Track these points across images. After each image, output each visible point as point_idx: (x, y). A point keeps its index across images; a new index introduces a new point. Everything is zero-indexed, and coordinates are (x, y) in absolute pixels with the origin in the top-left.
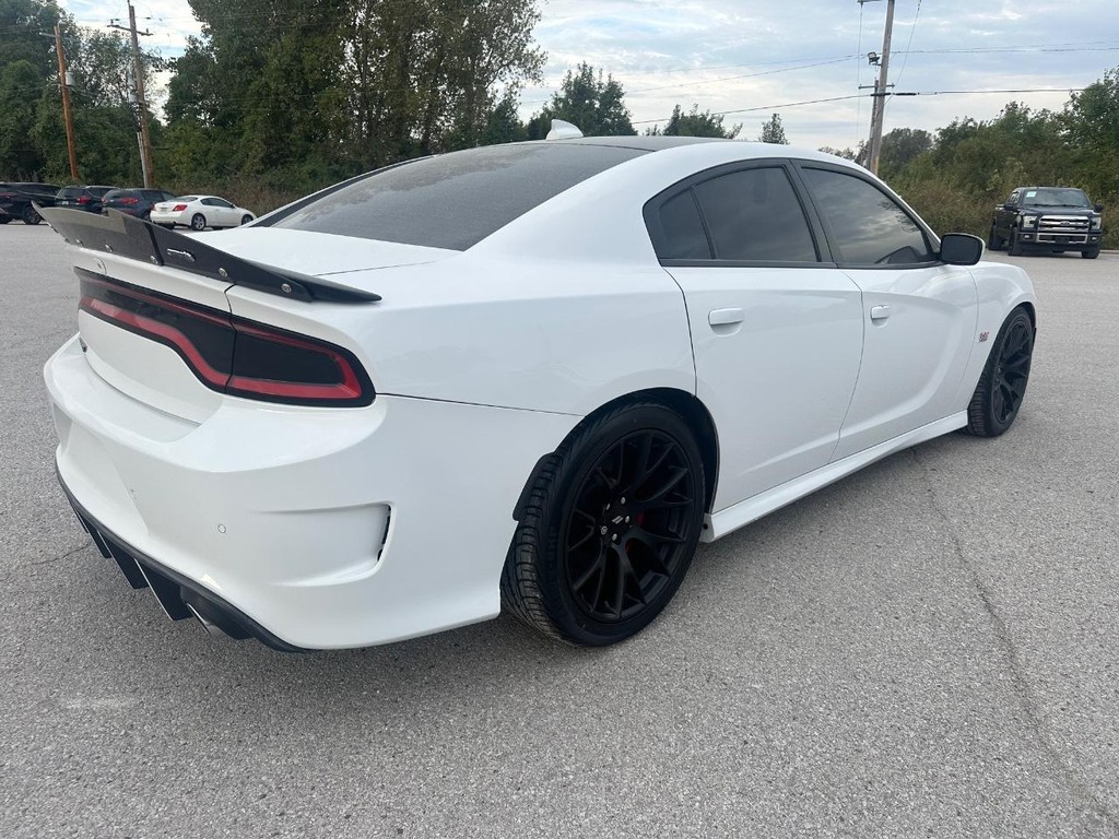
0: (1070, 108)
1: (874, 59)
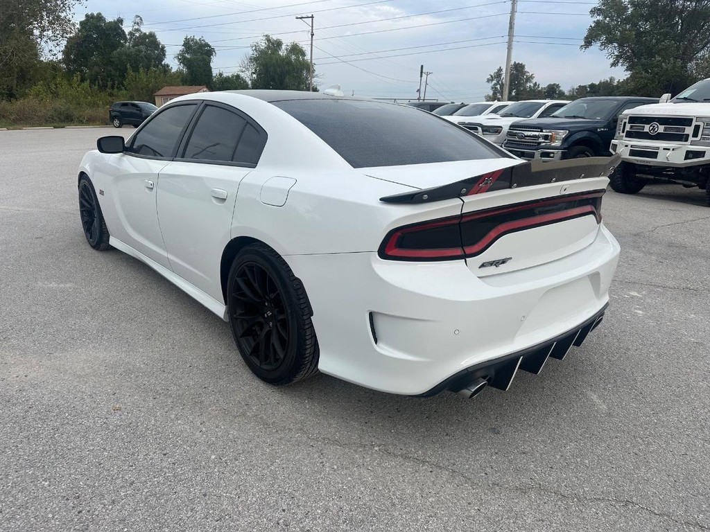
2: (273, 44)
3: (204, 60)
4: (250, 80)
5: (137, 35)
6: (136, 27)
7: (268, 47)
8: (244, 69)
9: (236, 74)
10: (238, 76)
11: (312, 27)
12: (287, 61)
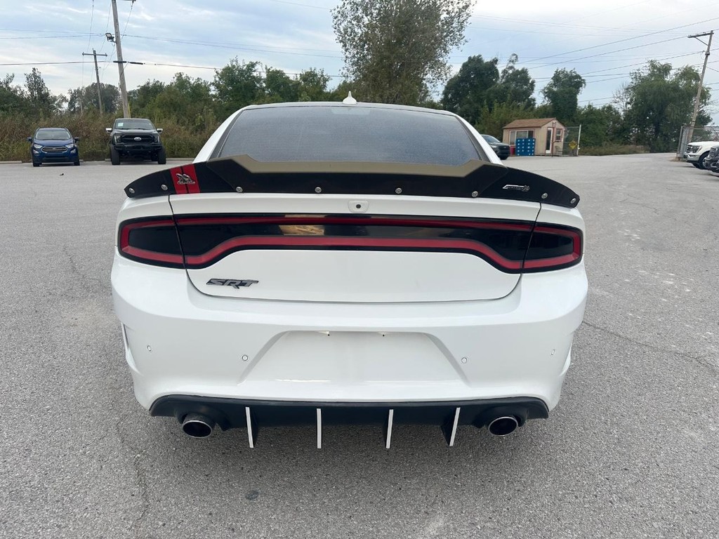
0: (217, 79)
1: (111, 38)
2: (659, 69)
3: (571, 92)
4: (624, 111)
5: (510, 72)
6: (511, 64)
7: (652, 75)
8: (618, 100)
9: (607, 105)
10: (610, 108)
11: (709, 45)
12: (674, 87)
